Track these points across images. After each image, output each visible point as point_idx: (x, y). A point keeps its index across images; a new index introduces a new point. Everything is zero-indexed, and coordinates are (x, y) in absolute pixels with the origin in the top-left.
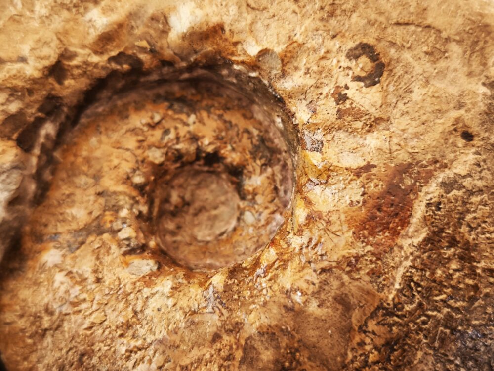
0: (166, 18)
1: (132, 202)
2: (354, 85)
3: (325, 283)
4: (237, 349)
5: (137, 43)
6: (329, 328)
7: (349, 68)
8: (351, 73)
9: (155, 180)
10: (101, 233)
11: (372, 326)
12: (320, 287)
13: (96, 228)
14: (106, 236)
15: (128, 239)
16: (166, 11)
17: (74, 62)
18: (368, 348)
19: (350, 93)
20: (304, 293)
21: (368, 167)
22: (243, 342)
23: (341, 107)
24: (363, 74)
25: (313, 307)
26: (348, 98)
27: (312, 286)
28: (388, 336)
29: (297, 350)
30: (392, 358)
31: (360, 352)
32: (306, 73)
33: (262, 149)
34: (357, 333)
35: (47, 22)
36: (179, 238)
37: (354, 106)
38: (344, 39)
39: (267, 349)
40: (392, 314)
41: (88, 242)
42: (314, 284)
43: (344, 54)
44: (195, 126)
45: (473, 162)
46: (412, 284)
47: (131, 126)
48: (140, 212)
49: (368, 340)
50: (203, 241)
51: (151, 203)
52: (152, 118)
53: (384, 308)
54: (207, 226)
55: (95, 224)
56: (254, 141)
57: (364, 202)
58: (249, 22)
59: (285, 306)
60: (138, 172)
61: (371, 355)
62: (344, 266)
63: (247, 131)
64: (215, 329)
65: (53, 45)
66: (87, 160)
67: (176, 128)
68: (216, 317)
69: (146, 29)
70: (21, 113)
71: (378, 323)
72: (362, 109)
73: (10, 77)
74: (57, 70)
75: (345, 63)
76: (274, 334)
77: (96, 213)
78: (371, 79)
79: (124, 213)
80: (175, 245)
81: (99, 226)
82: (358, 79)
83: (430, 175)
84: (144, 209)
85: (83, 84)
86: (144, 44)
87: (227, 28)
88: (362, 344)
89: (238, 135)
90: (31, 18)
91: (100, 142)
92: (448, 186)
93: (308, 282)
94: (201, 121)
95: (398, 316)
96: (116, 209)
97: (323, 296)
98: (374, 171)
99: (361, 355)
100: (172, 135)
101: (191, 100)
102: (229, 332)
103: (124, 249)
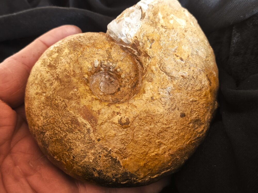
0: (151, 82)
1: (113, 67)
2: (120, 117)
3: (77, 96)
4: (70, 75)
5: (148, 74)
6: (66, 94)
7: (124, 118)
8: (123, 117)
9: (118, 74)
10: (108, 58)
11: (64, 103)
12: (76, 95)
13: (110, 57)
14: (107, 58)
15: (104, 63)
16: (153, 82)
17: (147, 59)
18: (59, 101)
19: (118, 116)
20: (76, 91)
21: (99, 114)
22: (70, 76)
23: (116, 113)
24: (122, 120)
25: (72, 92)
26: (117, 115)
27: (77, 93)
28: (60, 106)
29: (64, 86)
30: (55, 106)
31: (59, 99)
32: (127, 108)
33: (117, 101)
34: (63, 100)
35: (158, 55)
36: (103, 78)
37: (115, 115)
38: (132, 119)
39: (67, 80)
40: (64, 109)
41: (107, 54)
42: (77, 94)
43: (128, 118)
44: (127, 87)
45: (92, 139)
46: (69, 115)
47: (132, 72)
48: (110, 68)
49: (61, 101)
50: (100, 83)
51: (112, 72)
52: (132, 77)
53: (66, 107)
54: (104, 86)
55: (111, 57)
56: (119, 100)
57: (92, 110)
58: (144, 99)
59: (75, 87)
60: (120, 70)
61: (57, 101)
62: (79, 101)
63: (122, 99)
64: (76, 72)
65: (152, 55)
66: (127, 60)
67: (128, 82)
68: (78, 73)
69: (150, 77)
70: (139, 45)
71: (63, 105)
72: (113, 117)
73: (147, 44)
74: (146, 55)
75: (126, 117)
76: (70, 82)
77: (113, 58)
78: (120, 121)
79: (111, 64)
80: (101, 76)
81: (110, 58)
82: (121, 118)
83: (93, 127)
84: (111, 70)
85: (143, 61)
86: (147, 76)
87: (144, 94)
88: (60, 100)
89: (122, 96)
90: (160, 52)
91: (130, 64)
92: (89, 130)
93: (78, 93)
94: (128, 89)
95: (63, 109)
96: (113, 63)
97: (74, 95)
98: (98, 114)
99: (58, 99)
100: (127, 81)
101: (134, 88)
102: (74, 74)
103: (102, 61)
